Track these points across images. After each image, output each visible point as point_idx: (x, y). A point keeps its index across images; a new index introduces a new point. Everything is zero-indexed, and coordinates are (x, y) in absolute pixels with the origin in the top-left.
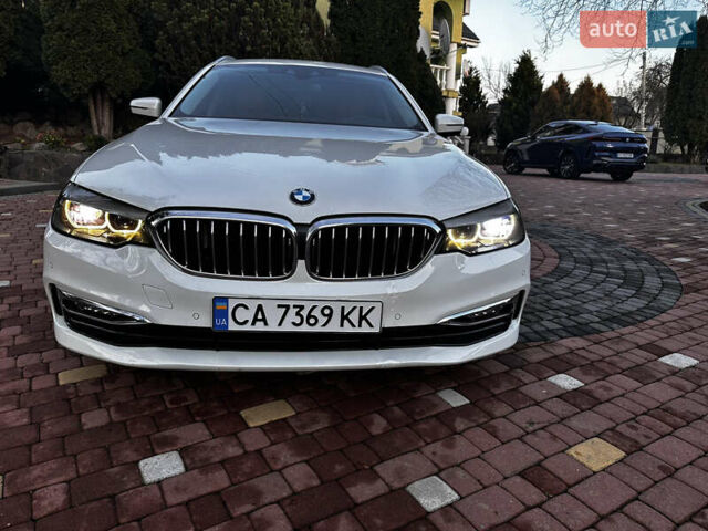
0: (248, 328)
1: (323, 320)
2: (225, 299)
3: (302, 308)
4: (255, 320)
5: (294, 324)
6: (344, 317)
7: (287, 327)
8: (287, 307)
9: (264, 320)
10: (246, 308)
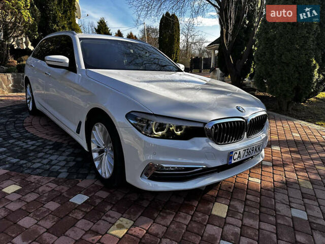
0: (236, 161)
1: (252, 152)
2: (232, 152)
3: (248, 149)
4: (238, 157)
5: (246, 156)
6: (256, 150)
7: (245, 158)
8: (245, 150)
9: (240, 157)
10: (237, 153)
